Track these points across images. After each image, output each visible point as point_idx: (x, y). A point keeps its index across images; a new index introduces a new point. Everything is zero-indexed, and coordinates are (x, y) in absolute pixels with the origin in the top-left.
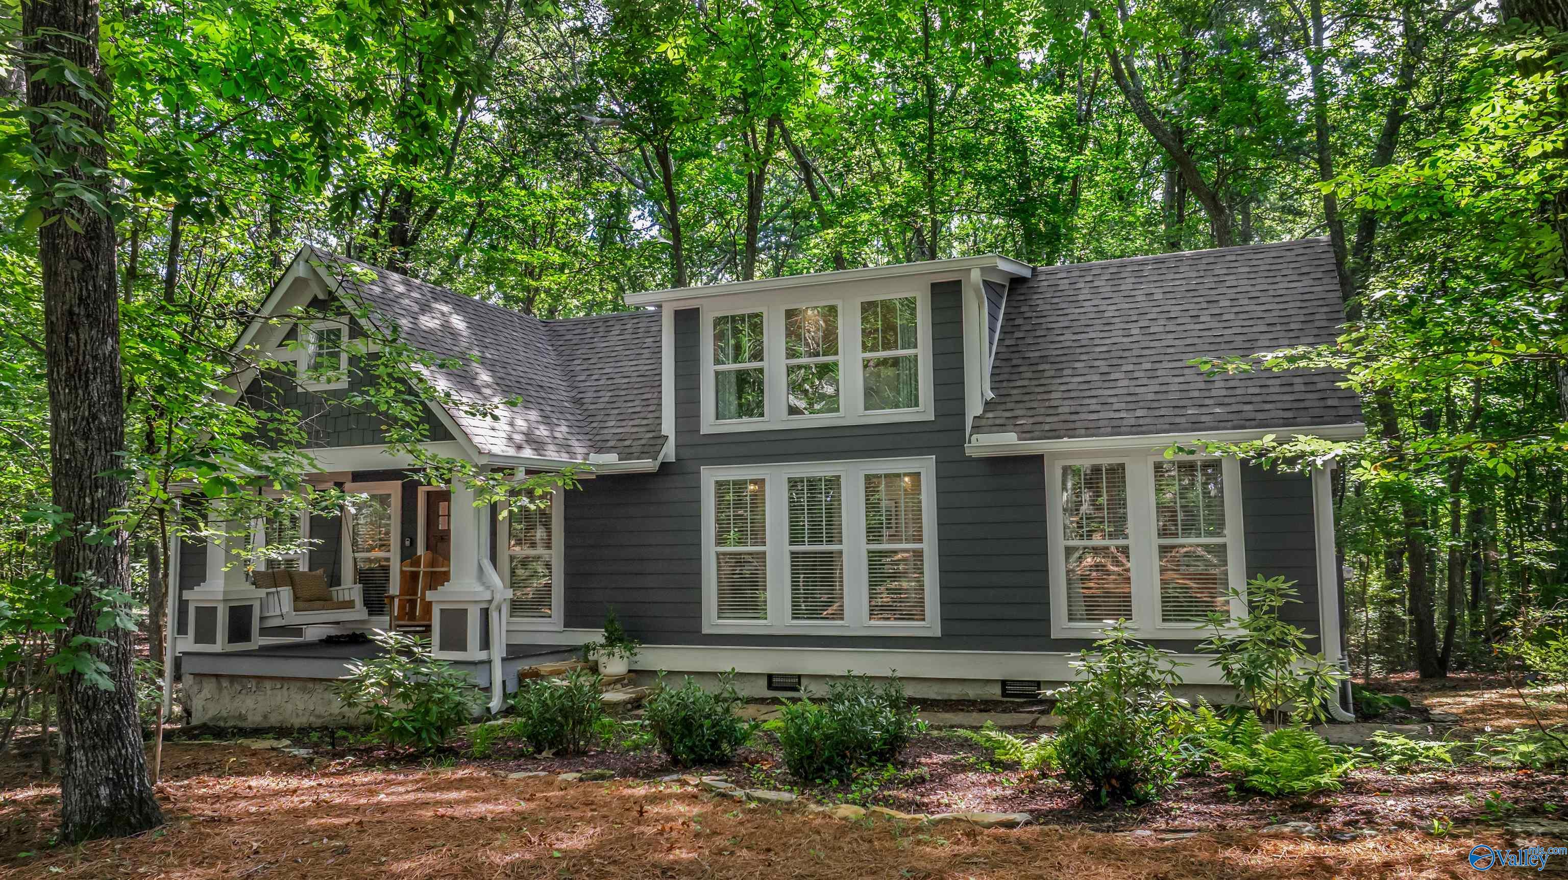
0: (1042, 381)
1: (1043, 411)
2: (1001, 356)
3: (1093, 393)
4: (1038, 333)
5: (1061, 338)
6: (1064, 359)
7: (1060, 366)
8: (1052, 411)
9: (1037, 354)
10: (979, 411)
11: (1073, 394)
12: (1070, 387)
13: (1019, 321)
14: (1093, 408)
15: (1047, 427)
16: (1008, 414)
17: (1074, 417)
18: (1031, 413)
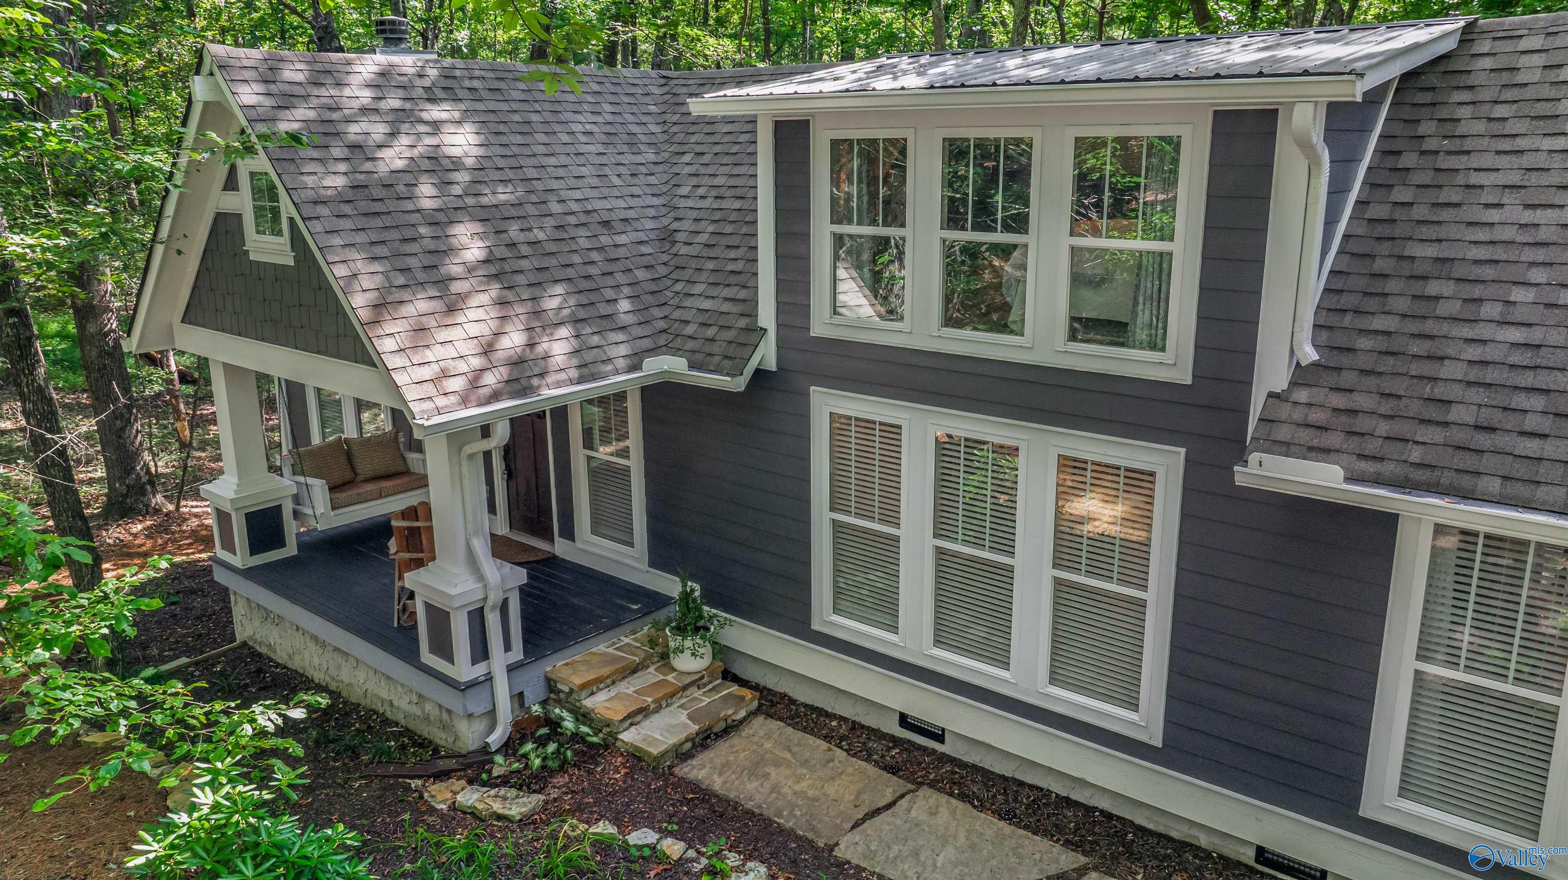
0: (1429, 326)
1: (1414, 408)
2: (1353, 247)
3: (1543, 380)
4: (1445, 196)
5: (1494, 216)
6: (1488, 272)
7: (1478, 291)
8: (1432, 412)
9: (1431, 251)
10: (1281, 383)
11: (1492, 375)
12: (1491, 353)
13: (1409, 160)
14: (1532, 422)
15: (1416, 454)
16: (1338, 401)
17: (1483, 440)
18: (1386, 407)
